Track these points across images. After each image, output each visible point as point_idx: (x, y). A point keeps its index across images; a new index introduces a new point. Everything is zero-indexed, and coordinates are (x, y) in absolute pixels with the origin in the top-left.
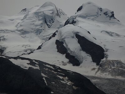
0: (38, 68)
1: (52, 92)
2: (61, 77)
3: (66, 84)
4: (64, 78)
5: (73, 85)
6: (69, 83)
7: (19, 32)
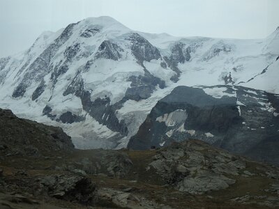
0: (235, 95)
1: (244, 123)
2: (262, 104)
3: (267, 111)
4: (266, 104)
5: (275, 111)
6: (270, 110)
7: (265, 57)
